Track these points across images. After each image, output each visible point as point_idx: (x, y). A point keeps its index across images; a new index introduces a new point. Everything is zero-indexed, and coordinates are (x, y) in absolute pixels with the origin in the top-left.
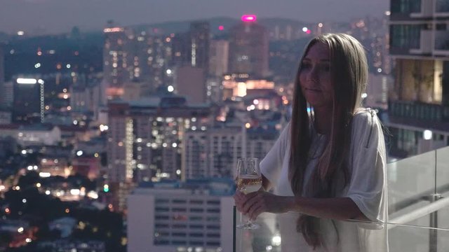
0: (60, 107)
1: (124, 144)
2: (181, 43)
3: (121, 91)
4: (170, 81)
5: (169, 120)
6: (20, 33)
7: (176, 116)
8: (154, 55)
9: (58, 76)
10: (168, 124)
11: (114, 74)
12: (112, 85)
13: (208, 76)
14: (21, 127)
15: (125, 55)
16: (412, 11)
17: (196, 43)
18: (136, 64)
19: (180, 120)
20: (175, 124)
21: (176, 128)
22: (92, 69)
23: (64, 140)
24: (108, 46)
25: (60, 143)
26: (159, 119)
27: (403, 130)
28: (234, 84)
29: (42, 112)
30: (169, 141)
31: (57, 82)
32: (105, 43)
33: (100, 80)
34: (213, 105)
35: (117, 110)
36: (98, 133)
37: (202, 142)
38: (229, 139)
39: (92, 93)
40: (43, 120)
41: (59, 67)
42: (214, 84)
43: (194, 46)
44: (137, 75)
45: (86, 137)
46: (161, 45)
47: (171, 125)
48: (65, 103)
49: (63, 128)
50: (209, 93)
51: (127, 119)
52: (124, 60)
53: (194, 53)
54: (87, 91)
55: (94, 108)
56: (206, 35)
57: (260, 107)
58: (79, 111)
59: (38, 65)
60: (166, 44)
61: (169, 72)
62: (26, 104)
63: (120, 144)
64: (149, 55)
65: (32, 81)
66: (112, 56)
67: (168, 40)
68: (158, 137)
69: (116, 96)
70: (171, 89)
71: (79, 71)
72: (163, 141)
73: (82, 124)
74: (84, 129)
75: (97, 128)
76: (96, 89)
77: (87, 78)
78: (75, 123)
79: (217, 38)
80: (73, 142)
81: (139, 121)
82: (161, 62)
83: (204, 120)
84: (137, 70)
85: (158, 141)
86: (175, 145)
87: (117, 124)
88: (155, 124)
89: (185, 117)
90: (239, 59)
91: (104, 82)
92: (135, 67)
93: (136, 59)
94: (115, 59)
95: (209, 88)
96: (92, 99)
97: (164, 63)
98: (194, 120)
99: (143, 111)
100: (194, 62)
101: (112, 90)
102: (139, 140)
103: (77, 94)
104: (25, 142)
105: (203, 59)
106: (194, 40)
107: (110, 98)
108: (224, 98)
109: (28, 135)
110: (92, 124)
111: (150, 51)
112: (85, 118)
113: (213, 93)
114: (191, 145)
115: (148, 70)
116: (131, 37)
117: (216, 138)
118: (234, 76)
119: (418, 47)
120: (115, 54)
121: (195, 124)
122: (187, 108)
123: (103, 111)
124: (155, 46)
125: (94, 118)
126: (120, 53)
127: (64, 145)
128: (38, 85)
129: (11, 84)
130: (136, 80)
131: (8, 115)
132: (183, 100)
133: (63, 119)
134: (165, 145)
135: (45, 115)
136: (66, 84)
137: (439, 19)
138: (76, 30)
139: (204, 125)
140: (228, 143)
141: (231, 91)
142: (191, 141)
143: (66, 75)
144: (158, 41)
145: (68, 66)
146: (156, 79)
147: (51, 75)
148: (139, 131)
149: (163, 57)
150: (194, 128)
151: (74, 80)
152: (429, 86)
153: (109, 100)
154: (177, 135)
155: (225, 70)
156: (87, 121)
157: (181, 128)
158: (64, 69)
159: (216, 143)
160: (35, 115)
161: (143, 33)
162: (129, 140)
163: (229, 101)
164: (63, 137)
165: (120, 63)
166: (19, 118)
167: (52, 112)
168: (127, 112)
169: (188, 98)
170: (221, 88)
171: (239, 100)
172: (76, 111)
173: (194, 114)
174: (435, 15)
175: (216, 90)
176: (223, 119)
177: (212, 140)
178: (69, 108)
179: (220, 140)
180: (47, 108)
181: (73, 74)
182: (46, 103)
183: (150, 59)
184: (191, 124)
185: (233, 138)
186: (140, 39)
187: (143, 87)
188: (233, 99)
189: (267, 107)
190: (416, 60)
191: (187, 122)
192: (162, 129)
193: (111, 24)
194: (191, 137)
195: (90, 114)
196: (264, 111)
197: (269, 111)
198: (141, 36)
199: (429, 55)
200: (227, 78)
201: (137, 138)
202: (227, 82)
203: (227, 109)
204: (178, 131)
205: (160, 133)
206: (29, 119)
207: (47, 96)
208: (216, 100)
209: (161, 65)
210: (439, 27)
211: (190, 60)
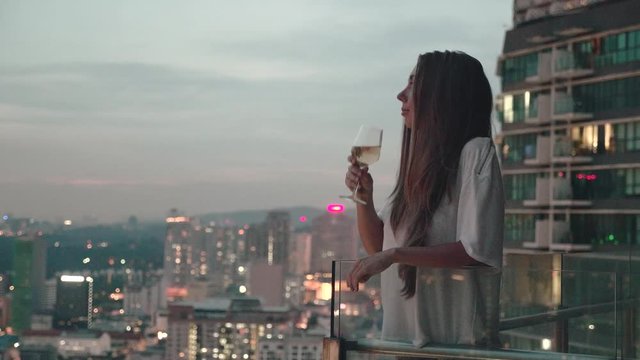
0: (111, 310)
1: (186, 354)
2: (257, 237)
3: (183, 292)
4: (241, 280)
5: (240, 326)
6: (68, 223)
7: (248, 322)
8: (224, 249)
9: (110, 272)
10: (238, 331)
11: (177, 271)
12: (175, 285)
13: (287, 274)
14: (64, 334)
15: (189, 248)
16: (525, 197)
17: (274, 236)
18: (202, 260)
19: (253, 326)
20: (247, 331)
21: (248, 336)
22: (150, 265)
23: (115, 350)
24: (170, 238)
25: (110, 354)
26: (229, 325)
27: (516, 338)
28: (317, 285)
29: (90, 316)
30: (239, 351)
31: (109, 280)
32: (167, 235)
33: (159, 278)
34: (293, 309)
35: (179, 314)
36: (154, 342)
37: (279, 352)
38: (310, 350)
39: (149, 294)
40: (91, 325)
41: (112, 262)
42: (293, 284)
43: (271, 239)
44: (203, 273)
45: (141, 346)
46: (233, 238)
47: (242, 332)
48: (118, 305)
49: (114, 335)
50: (288, 295)
51: (191, 324)
52: (189, 255)
53: (270, 247)
54: (144, 291)
55: (152, 313)
56: (286, 227)
57: (348, 312)
58: (133, 315)
59: (87, 260)
60: (239, 237)
61: (241, 269)
62: (71, 306)
63: (182, 355)
64: (219, 249)
65: (79, 279)
66: (175, 250)
67: (241, 232)
68: (227, 347)
69: (179, 298)
70: (243, 289)
71: (136, 268)
72: (232, 351)
73: (137, 330)
74: (138, 337)
75: (154, 335)
76: (154, 290)
77: (144, 276)
78: (129, 329)
79: (299, 231)
80: (125, 351)
81: (205, 327)
82: (232, 257)
83: (282, 327)
84: (204, 267)
85: (227, 352)
86: (246, 356)
87: (178, 330)
88: (223, 330)
89: (259, 322)
90: (324, 255)
91: (164, 282)
92: (201, 263)
93: (203, 253)
94: (178, 254)
95: (288, 288)
96: (149, 301)
97: (236, 259)
98: (269, 326)
99: (210, 315)
100: (270, 257)
101: (174, 290)
102: (204, 350)
103: (132, 295)
104: (68, 352)
105: (281, 255)
106: (271, 232)
107: (171, 299)
108: (305, 302)
109: (71, 342)
110: (148, 331)
111: (219, 245)
112: (140, 323)
113: (294, 296)
114: (265, 356)
115: (217, 267)
116: (198, 228)
117: (295, 348)
118: (317, 275)
119: (533, 240)
120: (178, 248)
121: (272, 331)
122: (261, 312)
123: (161, 315)
124: (225, 239)
125: (151, 323)
126: (185, 246)
127: (115, 355)
128: (86, 283)
129: (53, 282)
130: (202, 279)
131: (49, 319)
132: (257, 302)
133: (115, 324)
134: (234, 356)
135: (93, 319)
136: (119, 283)
137: (556, 207)
138: (133, 220)
139: (281, 333)
140: (309, 354)
141: (314, 292)
142: (266, 351)
143: (120, 272)
144: (230, 233)
145: (123, 262)
146: (226, 277)
147: (102, 272)
148: (205, 338)
149: (235, 252)
150: (269, 336)
151: (130, 278)
152: (546, 287)
153: (168, 302)
154: (249, 344)
155: (308, 268)
156: (143, 327)
157: (253, 336)
158: (118, 266)
159: (295, 354)
160: (81, 319)
161: (212, 224)
162: (192, 351)
163: (311, 305)
164: (113, 345)
165: (184, 259)
166: (62, 323)
167: (102, 316)
168: (190, 317)
169: (262, 300)
170: (302, 289)
171: (323, 304)
172: (130, 315)
173: (270, 320)
174: (553, 203)
175: (297, 292)
176: (303, 326)
177: (291, 351)
178: (122, 311)
179: (300, 351)
180: (96, 310)
181: (128, 271)
182: (95, 304)
183: (220, 254)
184: (267, 331)
185: (315, 348)
186: (209, 230)
187: (211, 286)
188: (316, 302)
189: (356, 313)
190: (532, 256)
191: (262, 328)
192: (231, 336)
193: (174, 213)
194: (266, 347)
195: (146, 318)
196: (353, 318)
197: (358, 317)
198: (209, 227)
199: (547, 249)
200: (309, 277)
201: (201, 347)
202: (310, 282)
203: (309, 314)
204: (250, 339)
205: (229, 342)
206: (73, 323)
207: (96, 296)
208: (296, 304)
209: (232, 261)
210: (557, 217)
211: (266, 255)
